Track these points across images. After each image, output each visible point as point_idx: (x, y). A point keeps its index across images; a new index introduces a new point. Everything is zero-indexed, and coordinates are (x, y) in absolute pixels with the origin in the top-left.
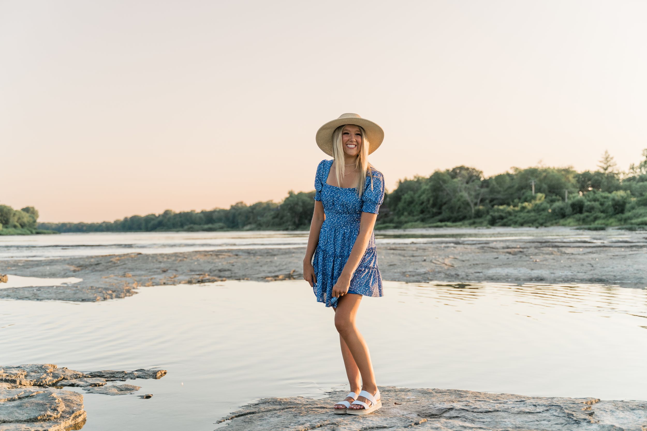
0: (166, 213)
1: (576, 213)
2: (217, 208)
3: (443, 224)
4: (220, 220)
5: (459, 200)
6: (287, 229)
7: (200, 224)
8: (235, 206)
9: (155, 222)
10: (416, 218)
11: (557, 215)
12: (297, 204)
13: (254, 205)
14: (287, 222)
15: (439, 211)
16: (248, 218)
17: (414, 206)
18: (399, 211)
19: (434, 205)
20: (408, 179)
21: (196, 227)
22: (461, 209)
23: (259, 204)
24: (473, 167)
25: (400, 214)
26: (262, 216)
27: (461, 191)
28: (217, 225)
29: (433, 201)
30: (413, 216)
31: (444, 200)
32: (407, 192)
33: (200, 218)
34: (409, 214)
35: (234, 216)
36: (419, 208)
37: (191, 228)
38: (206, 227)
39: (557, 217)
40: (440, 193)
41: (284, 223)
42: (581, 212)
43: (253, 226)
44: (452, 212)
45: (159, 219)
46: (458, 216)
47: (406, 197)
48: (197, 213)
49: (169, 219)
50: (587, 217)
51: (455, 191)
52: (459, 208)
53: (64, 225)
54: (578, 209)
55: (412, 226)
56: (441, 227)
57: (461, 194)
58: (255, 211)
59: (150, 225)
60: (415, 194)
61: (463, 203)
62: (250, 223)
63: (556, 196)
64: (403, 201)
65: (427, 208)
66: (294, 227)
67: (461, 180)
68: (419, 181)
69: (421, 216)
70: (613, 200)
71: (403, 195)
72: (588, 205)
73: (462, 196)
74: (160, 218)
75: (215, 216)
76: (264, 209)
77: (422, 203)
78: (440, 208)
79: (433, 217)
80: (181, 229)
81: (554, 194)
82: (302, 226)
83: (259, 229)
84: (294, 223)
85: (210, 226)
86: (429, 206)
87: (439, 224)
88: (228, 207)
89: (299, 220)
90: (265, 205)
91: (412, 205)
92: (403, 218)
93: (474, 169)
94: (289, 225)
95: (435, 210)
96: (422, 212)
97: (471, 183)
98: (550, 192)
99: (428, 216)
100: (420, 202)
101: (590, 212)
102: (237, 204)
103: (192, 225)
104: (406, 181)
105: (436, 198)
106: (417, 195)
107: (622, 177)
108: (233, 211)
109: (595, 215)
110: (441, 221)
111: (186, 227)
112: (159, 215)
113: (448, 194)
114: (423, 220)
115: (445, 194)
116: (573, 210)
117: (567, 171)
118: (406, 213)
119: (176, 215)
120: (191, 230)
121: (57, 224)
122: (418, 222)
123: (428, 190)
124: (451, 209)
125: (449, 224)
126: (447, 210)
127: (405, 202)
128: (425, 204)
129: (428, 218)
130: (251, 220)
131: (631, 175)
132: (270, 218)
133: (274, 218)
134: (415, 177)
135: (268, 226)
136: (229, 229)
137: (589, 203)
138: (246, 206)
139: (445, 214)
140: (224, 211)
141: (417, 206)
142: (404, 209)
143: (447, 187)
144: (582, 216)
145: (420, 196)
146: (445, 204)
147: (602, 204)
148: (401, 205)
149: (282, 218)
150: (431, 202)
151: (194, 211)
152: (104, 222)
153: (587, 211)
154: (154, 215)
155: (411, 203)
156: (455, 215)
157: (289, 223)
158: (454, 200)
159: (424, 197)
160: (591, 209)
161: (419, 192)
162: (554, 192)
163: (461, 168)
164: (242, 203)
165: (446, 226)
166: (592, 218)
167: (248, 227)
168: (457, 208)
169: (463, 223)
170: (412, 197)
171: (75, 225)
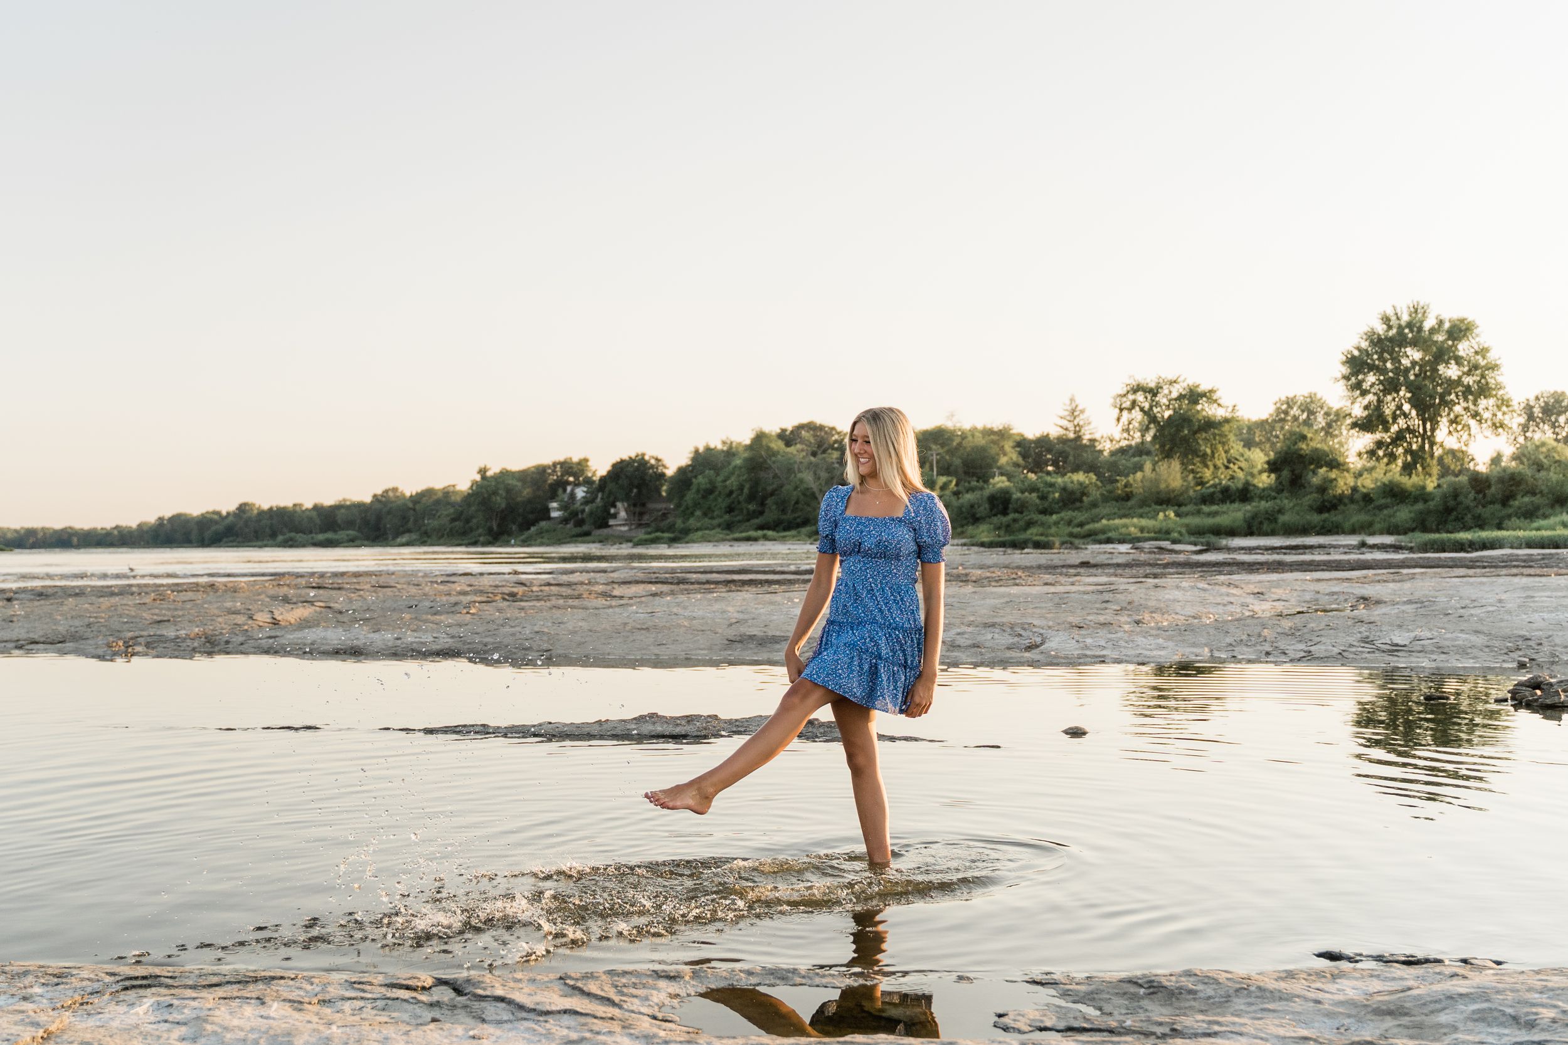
0: (243, 508)
1: (995, 515)
2: (345, 500)
3: (760, 533)
4: (350, 524)
5: (796, 488)
6: (475, 544)
7: (311, 532)
8: (382, 496)
9: (220, 528)
10: (716, 522)
11: (966, 518)
12: (495, 493)
13: (417, 494)
14: (478, 528)
15: (760, 509)
16: (404, 519)
17: (715, 499)
18: (687, 508)
19: (752, 497)
20: (712, 446)
21: (300, 537)
22: (800, 506)
23: (429, 492)
24: (831, 425)
25: (688, 513)
26: (433, 516)
27: (800, 471)
28: (342, 535)
29: (751, 488)
30: (712, 518)
31: (770, 489)
32: (702, 472)
33: (310, 519)
34: (705, 514)
35: (379, 518)
36: (723, 503)
37: (291, 539)
38: (321, 537)
39: (965, 522)
40: (762, 474)
41: (471, 530)
42: (1005, 513)
43: (414, 536)
44: (784, 511)
45: (227, 522)
46: (795, 519)
47: (701, 481)
48: (307, 509)
49: (247, 523)
50: (1015, 520)
51: (790, 470)
52: (797, 502)
53: (31, 532)
54: (1001, 507)
55: (702, 537)
56: (756, 539)
57: (800, 475)
58: (418, 507)
59: (208, 534)
60: (718, 475)
61: (804, 495)
62: (409, 531)
63: (978, 481)
64: (694, 488)
65: (739, 503)
66: (490, 539)
67: (802, 450)
68: (730, 453)
69: (727, 517)
70: (1064, 489)
71: (696, 477)
72: (1018, 499)
73: (801, 481)
74: (231, 518)
75: (341, 516)
76: (438, 502)
77: (731, 492)
78: (762, 504)
79: (748, 520)
80: (270, 542)
81: (975, 478)
82: (505, 537)
83: (423, 543)
84: (490, 531)
85: (330, 535)
86: (741, 498)
87: (752, 533)
88: (368, 499)
89: (499, 525)
90: (440, 495)
91: (711, 497)
92: (692, 522)
93: (833, 429)
94: (480, 535)
95: (752, 507)
96: (730, 510)
97: (820, 456)
98: (966, 473)
99: (739, 518)
100: (727, 491)
101: (1021, 513)
102: (386, 491)
103: (293, 534)
104: (708, 449)
105: (756, 483)
106: (719, 479)
107: (1107, 447)
108: (378, 506)
109: (1027, 518)
110: (761, 527)
111: (280, 538)
112: (228, 514)
113: (775, 476)
114: (729, 527)
115: (771, 475)
116: (991, 510)
117: (1003, 434)
118: (698, 513)
119: (262, 513)
120: (290, 544)
121: (16, 531)
122: (718, 530)
123: (740, 468)
124: (782, 506)
125: (770, 533)
126: (774, 507)
127: (698, 491)
128: (734, 495)
129: (739, 522)
130: (410, 525)
131: (1124, 443)
132: (445, 521)
133: (453, 520)
134: (724, 443)
135: (443, 536)
136: (366, 543)
137: (1019, 495)
138: (403, 495)
139: (771, 515)
140: (360, 506)
141: (720, 500)
142: (696, 505)
143: (774, 462)
144: (1005, 520)
145: (725, 481)
146: (772, 494)
147: (1043, 498)
148: (690, 496)
149: (468, 521)
150: (746, 491)
151: (301, 505)
152: (117, 527)
153: (1016, 511)
154: (218, 513)
155: (710, 491)
156: (789, 516)
157: (480, 531)
158: (788, 487)
159: (733, 482)
160: (1022, 508)
161: (724, 473)
162: (974, 474)
163: (811, 427)
164: (395, 490)
165: (766, 538)
166: (1022, 523)
167: (404, 539)
168: (793, 502)
169: (799, 532)
170: (711, 482)
171: (56, 532)
